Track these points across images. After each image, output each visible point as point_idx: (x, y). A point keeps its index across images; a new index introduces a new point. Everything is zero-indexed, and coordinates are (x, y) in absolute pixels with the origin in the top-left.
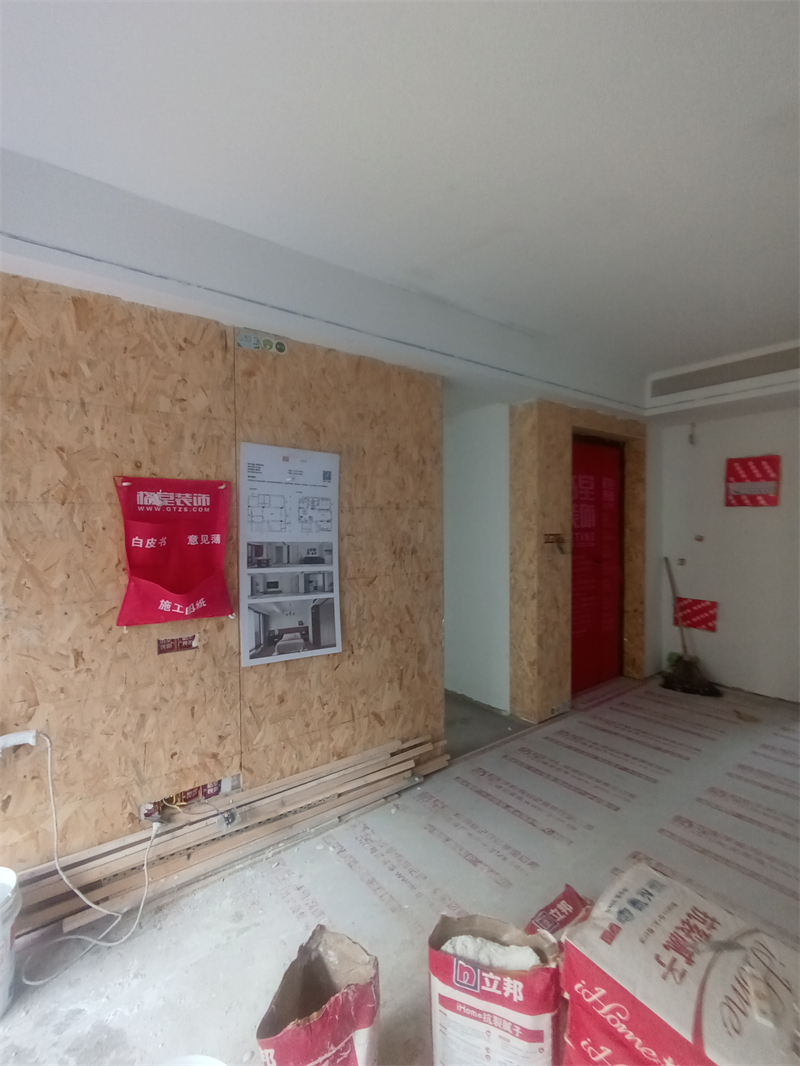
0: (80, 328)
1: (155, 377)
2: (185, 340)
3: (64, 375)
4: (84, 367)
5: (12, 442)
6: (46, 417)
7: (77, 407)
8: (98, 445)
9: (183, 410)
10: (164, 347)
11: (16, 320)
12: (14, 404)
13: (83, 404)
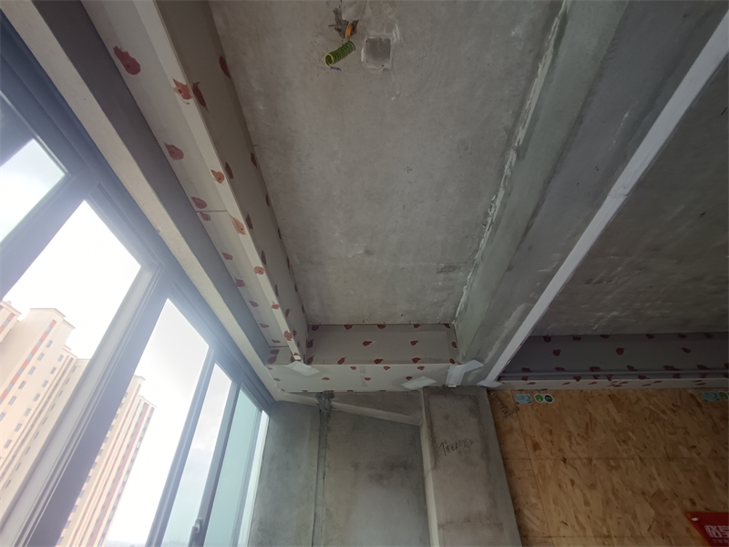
0: (619, 412)
1: (671, 434)
2: (673, 405)
3: (624, 441)
4: (630, 434)
5: (618, 490)
6: (627, 470)
7: (639, 462)
8: (662, 487)
9: (699, 454)
10: (664, 412)
11: (590, 414)
12: (609, 464)
13: (640, 458)
